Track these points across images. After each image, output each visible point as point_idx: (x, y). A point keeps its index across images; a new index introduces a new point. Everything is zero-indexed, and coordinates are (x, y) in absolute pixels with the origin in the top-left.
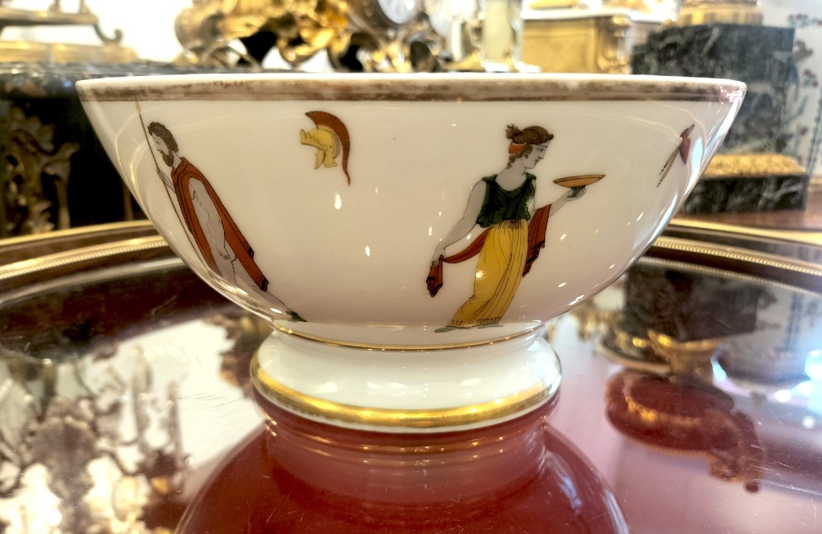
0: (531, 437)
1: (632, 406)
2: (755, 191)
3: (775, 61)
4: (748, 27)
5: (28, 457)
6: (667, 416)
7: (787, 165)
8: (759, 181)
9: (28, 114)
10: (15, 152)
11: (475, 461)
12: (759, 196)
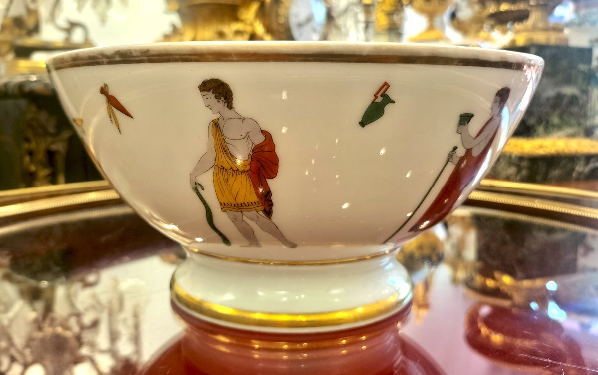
0: (388, 339)
1: (484, 330)
2: (569, 165)
3: (578, 71)
4: (557, 47)
5: (30, 358)
6: (511, 338)
7: (592, 146)
8: (572, 158)
9: (40, 107)
10: (30, 134)
11: (344, 355)
12: (573, 170)
